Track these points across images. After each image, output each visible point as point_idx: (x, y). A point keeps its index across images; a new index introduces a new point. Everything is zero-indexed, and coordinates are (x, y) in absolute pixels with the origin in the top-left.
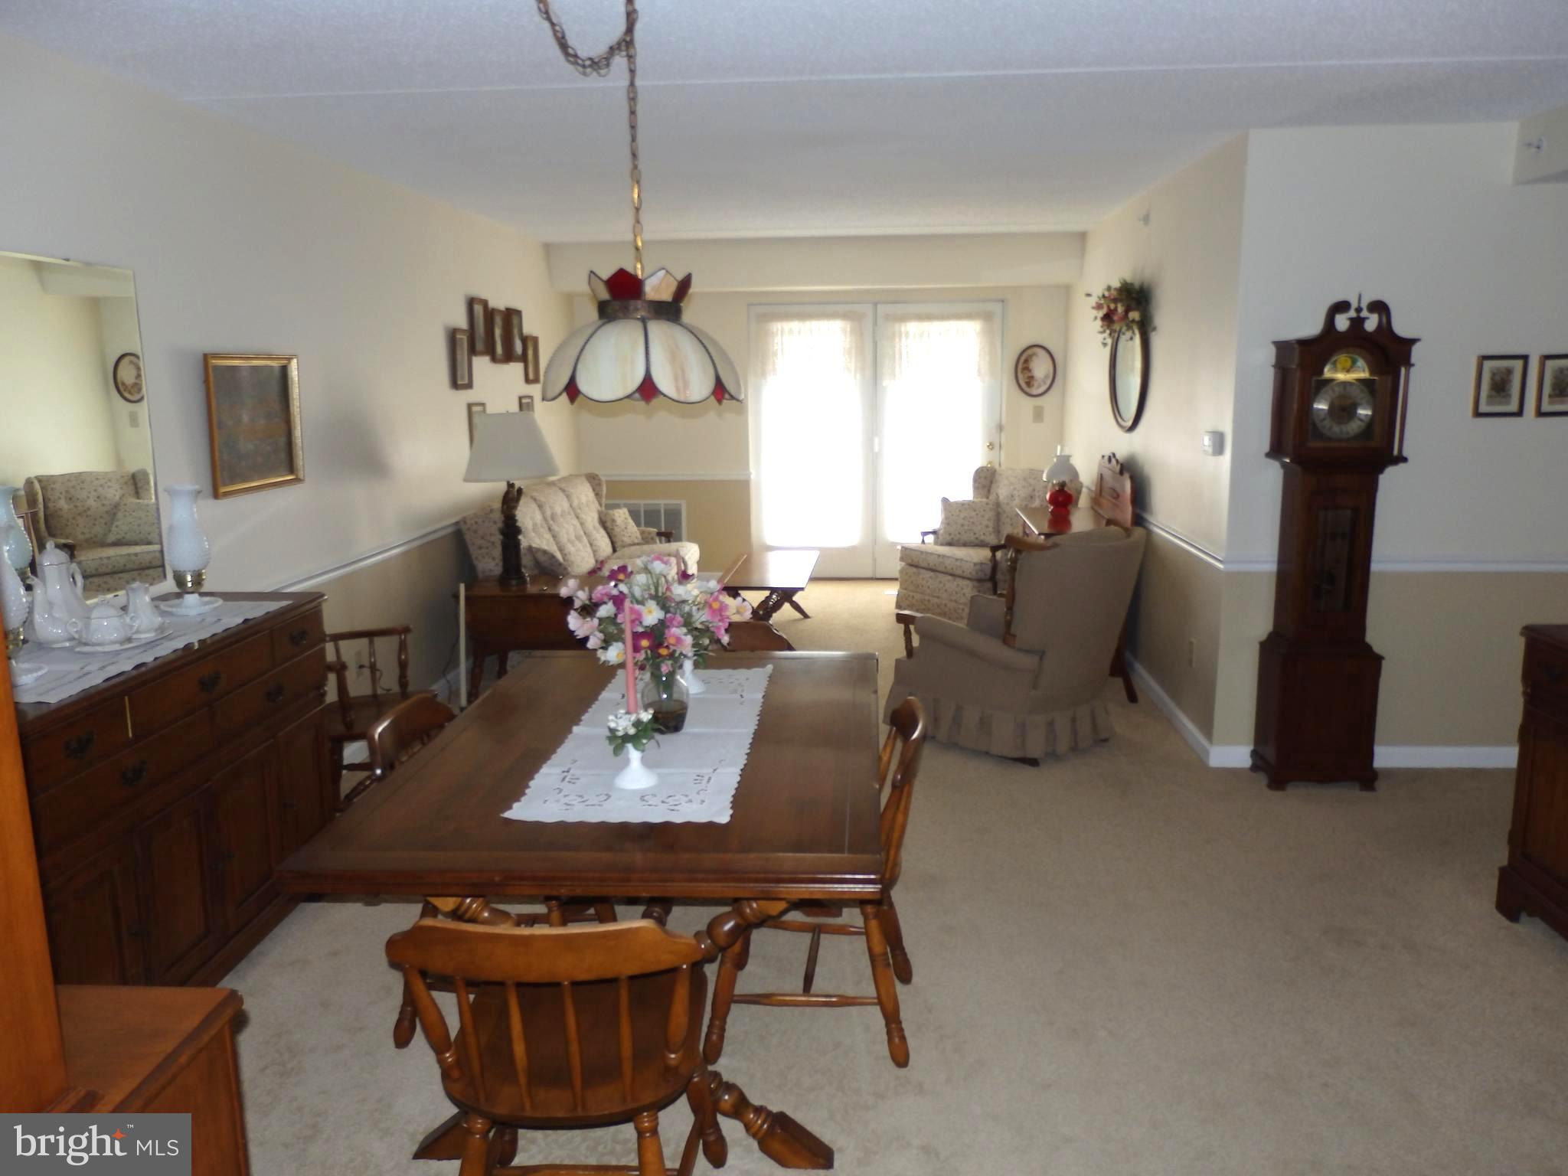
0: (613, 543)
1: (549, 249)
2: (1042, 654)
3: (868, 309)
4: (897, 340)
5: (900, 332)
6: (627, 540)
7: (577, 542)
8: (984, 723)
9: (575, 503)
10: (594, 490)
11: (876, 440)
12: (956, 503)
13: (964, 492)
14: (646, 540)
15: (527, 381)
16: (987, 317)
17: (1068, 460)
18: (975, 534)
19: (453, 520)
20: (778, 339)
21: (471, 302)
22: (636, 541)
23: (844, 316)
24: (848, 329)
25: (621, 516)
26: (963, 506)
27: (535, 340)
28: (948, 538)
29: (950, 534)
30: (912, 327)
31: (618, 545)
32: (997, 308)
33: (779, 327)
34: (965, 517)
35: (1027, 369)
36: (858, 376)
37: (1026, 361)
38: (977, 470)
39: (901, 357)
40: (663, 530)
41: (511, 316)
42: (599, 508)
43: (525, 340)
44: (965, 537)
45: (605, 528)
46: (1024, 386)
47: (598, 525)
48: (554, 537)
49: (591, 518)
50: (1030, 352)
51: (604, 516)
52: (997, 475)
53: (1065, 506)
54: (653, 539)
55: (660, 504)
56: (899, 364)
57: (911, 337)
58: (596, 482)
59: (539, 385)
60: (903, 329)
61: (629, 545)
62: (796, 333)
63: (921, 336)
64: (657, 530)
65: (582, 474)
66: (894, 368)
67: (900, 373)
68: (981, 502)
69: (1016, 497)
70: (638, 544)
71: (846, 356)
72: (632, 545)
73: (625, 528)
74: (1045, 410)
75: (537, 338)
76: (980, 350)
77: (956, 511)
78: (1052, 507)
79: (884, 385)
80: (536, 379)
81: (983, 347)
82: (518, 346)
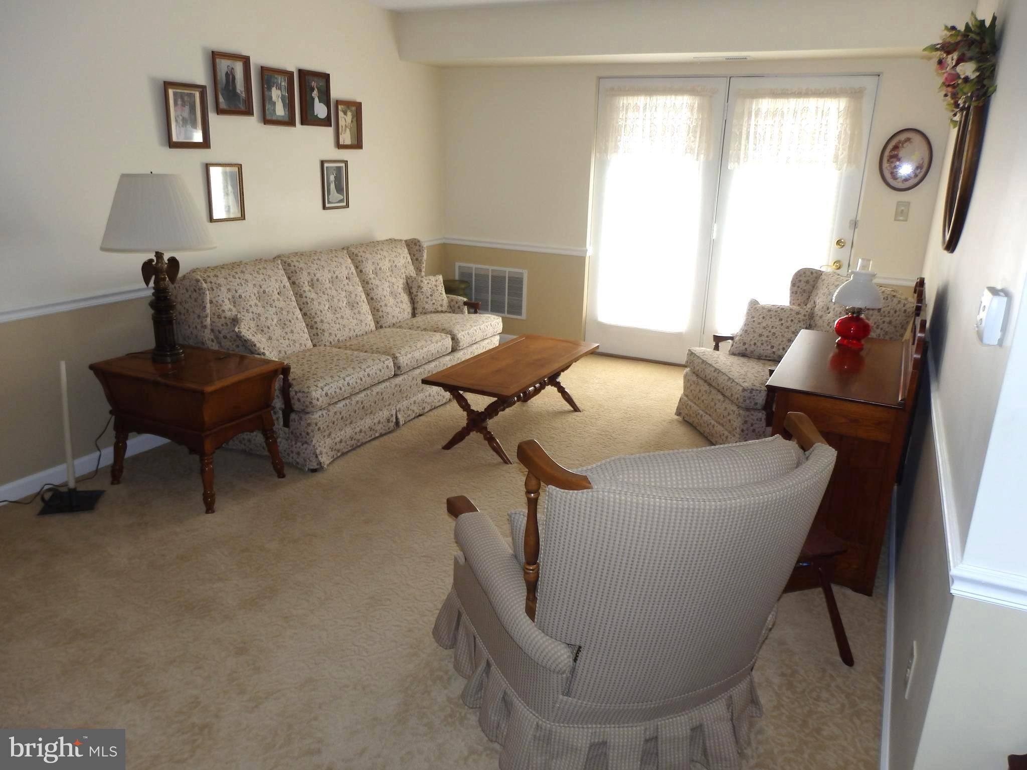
0: (414, 309)
2: (576, 650)
3: (722, 84)
4: (746, 119)
5: (750, 109)
6: (429, 307)
9: (369, 268)
10: (412, 256)
12: (763, 308)
13: (780, 295)
14: (453, 308)
16: (855, 95)
17: (870, 277)
18: (772, 347)
21: (217, 58)
22: (440, 309)
23: (692, 92)
24: (696, 105)
25: (434, 284)
26: (771, 312)
27: (356, 108)
28: (742, 348)
29: (744, 344)
30: (765, 104)
31: (419, 310)
32: (869, 83)
33: (625, 102)
34: (768, 325)
35: (894, 156)
36: (702, 157)
37: (896, 148)
38: (799, 272)
39: (748, 138)
40: (473, 301)
42: (411, 273)
44: (759, 350)
45: (409, 294)
46: (887, 176)
49: (390, 286)
50: (902, 137)
51: (413, 281)
52: (820, 281)
53: (859, 340)
54: (459, 307)
55: (505, 271)
56: (746, 146)
57: (763, 116)
58: (417, 247)
59: (361, 150)
60: (754, 107)
61: (431, 312)
62: (641, 109)
63: (774, 115)
64: (465, 299)
65: (401, 240)
66: (740, 150)
67: (746, 156)
68: (791, 310)
69: (831, 310)
70: (442, 312)
71: (691, 135)
72: (434, 312)
73: (431, 295)
74: (908, 204)
75: (360, 104)
76: (840, 132)
77: (761, 317)
78: (840, 338)
79: (729, 168)
80: (358, 144)
81: (845, 130)
82: (320, 110)
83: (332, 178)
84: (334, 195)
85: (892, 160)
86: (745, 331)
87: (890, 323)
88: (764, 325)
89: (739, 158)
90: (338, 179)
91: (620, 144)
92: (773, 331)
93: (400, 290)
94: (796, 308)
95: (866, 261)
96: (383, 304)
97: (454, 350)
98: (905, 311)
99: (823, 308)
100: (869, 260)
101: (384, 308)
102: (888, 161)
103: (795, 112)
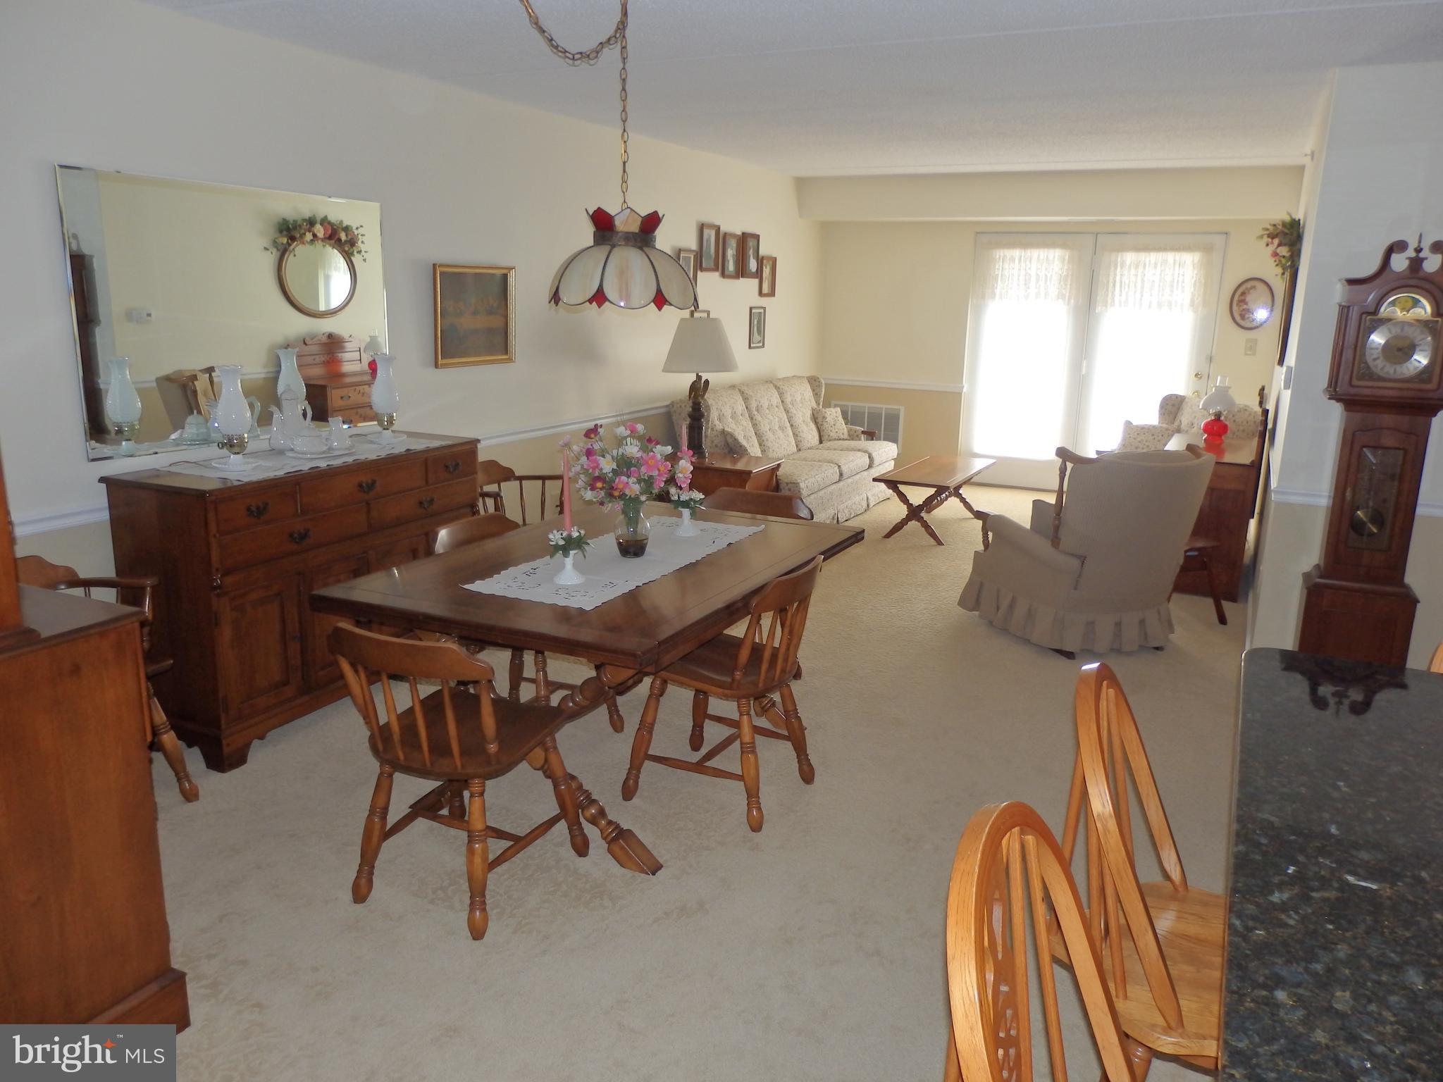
0: (820, 437)
1: (802, 184)
2: (1083, 559)
3: (1090, 240)
4: (1112, 269)
5: (1116, 261)
6: (834, 435)
7: (779, 432)
8: (1030, 614)
9: (788, 400)
10: (813, 390)
11: (1084, 364)
12: (1137, 426)
13: (1150, 417)
14: (852, 436)
15: (761, 294)
16: (1207, 249)
17: (1228, 391)
19: (668, 403)
20: (999, 265)
21: (702, 228)
22: (842, 437)
23: (1064, 246)
24: (1067, 257)
25: (833, 415)
26: (1144, 430)
27: (774, 261)
30: (1130, 257)
31: (825, 438)
32: (1219, 240)
33: (1002, 254)
34: (1142, 440)
35: (1242, 301)
36: (1072, 302)
37: (1243, 294)
38: (1165, 398)
39: (1114, 286)
40: (869, 430)
41: (746, 241)
42: (815, 405)
43: (760, 261)
45: (816, 423)
46: (1238, 318)
47: (808, 419)
48: (755, 425)
49: (803, 415)
50: (1249, 285)
51: (818, 413)
52: (1184, 404)
53: (1220, 436)
54: (857, 436)
55: (882, 408)
56: (1112, 292)
57: (1127, 267)
58: (817, 383)
59: (773, 298)
60: (1119, 259)
61: (835, 440)
62: (1017, 261)
63: (1137, 266)
64: (863, 429)
65: (804, 377)
66: (1107, 295)
67: (1113, 301)
68: (1161, 427)
69: (1195, 425)
70: (843, 439)
71: (1062, 283)
72: (838, 440)
73: (834, 425)
74: (1255, 341)
75: (776, 259)
76: (1195, 281)
77: (1136, 434)
78: (1206, 435)
79: (1097, 311)
80: (772, 293)
81: (1199, 279)
82: (753, 265)
83: (756, 323)
84: (756, 337)
85: (1240, 304)
86: (1124, 445)
87: (1243, 431)
88: (1139, 439)
89: (1107, 302)
90: (759, 322)
91: (998, 291)
92: (1147, 444)
93: (809, 420)
94: (1164, 425)
95: (1224, 377)
96: (800, 430)
97: (870, 466)
98: (1255, 422)
99: (1188, 424)
100: (1226, 377)
101: (801, 434)
102: (1237, 305)
103: (1156, 264)
